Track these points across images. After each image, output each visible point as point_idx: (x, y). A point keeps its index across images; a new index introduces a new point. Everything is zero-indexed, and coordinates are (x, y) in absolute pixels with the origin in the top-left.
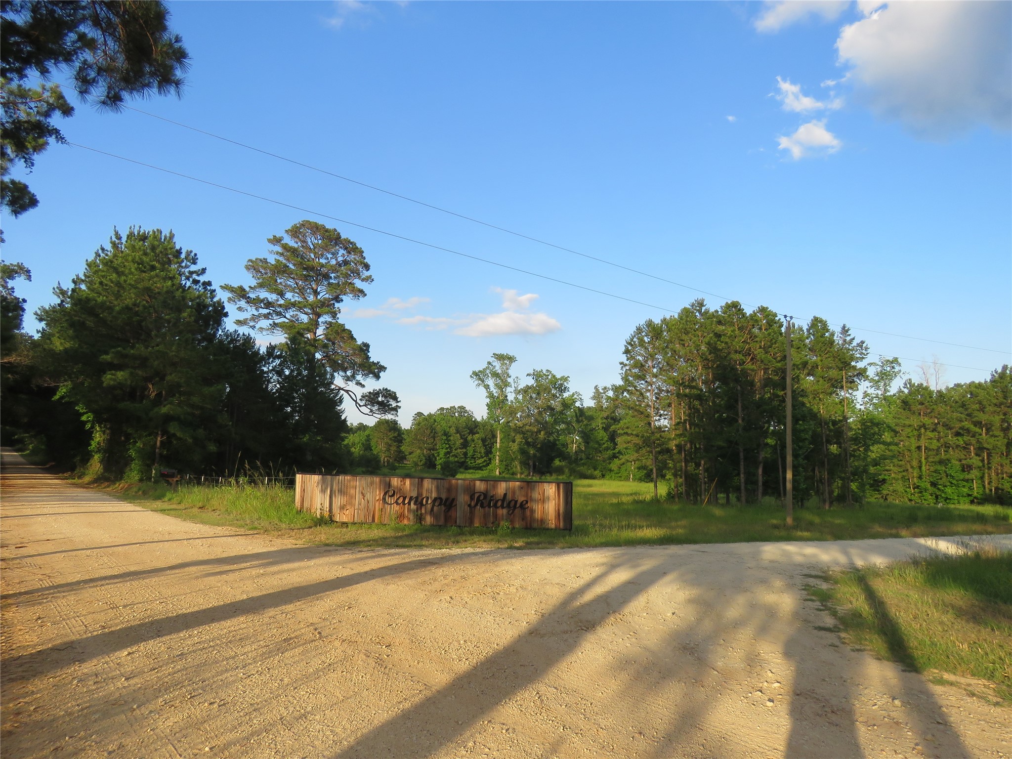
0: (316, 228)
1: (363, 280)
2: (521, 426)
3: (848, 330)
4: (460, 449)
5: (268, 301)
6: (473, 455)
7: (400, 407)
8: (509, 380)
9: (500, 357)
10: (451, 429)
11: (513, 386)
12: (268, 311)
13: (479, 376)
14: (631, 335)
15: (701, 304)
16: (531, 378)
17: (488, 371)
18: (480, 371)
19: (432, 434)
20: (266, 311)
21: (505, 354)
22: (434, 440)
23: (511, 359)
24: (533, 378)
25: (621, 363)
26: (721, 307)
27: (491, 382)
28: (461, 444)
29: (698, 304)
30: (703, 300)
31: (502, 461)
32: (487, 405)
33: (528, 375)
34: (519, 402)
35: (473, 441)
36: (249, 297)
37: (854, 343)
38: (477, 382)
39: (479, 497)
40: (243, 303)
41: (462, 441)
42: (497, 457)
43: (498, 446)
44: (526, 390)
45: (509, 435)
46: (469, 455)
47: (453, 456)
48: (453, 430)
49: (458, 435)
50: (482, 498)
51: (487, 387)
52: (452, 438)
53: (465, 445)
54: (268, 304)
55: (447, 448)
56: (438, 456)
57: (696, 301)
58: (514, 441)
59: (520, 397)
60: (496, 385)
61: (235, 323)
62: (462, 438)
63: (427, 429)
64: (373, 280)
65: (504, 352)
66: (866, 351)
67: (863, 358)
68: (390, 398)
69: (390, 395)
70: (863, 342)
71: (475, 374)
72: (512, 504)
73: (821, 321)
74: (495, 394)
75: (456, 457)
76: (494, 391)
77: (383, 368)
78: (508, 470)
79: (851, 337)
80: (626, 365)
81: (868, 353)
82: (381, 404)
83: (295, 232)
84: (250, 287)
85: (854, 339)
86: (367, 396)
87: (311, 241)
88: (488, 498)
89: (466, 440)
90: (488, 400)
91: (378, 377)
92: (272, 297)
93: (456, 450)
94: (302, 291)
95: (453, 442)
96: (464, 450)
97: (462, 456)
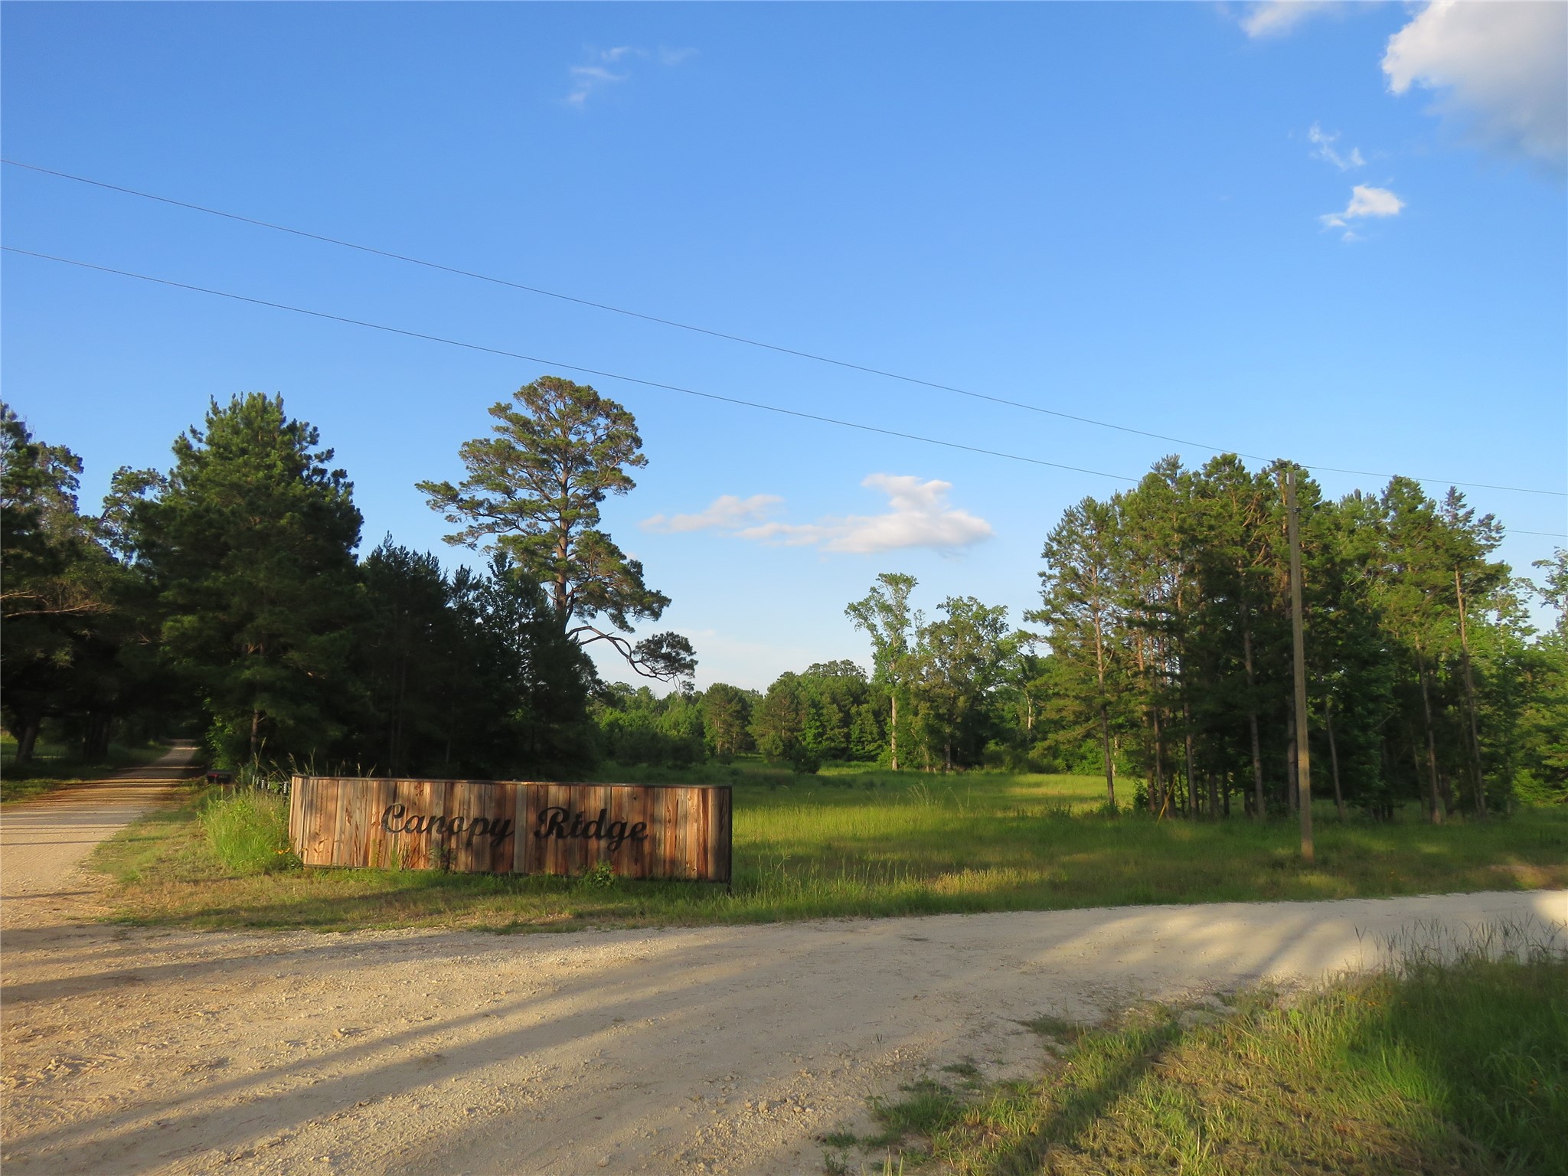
0: (560, 387)
1: (633, 463)
2: (928, 688)
3: (1461, 497)
4: (839, 727)
5: (491, 504)
6: (861, 738)
7: (697, 662)
8: (907, 615)
9: (893, 580)
10: (823, 697)
11: (913, 625)
12: (493, 520)
13: (859, 610)
14: (1058, 525)
15: (1174, 465)
16: (944, 611)
17: (872, 603)
18: (860, 604)
19: (794, 706)
20: (490, 520)
21: (899, 575)
22: (797, 714)
23: (909, 582)
24: (948, 612)
25: (1042, 575)
26: (1205, 465)
27: (878, 620)
28: (840, 721)
29: (1168, 464)
30: (1177, 458)
31: (901, 746)
32: (874, 656)
33: (939, 606)
34: (924, 650)
35: (859, 714)
36: (462, 500)
37: (1474, 520)
38: (855, 621)
39: (555, 816)
40: (452, 509)
41: (841, 715)
42: (893, 741)
43: (894, 723)
44: (935, 630)
45: (908, 704)
46: (853, 737)
47: (827, 739)
48: (826, 699)
49: (835, 705)
50: (560, 818)
51: (872, 628)
52: (825, 711)
53: (847, 721)
54: (492, 510)
55: (817, 728)
56: (805, 739)
57: (1164, 460)
58: (916, 714)
59: (926, 641)
60: (887, 624)
61: (444, 540)
62: (840, 710)
63: (785, 698)
64: (647, 462)
65: (896, 570)
66: (1497, 532)
67: (1493, 546)
68: (680, 648)
69: (679, 642)
70: (1490, 517)
71: (853, 608)
72: (616, 830)
73: (1408, 484)
74: (886, 639)
75: (833, 740)
76: (885, 634)
77: (664, 601)
78: (911, 761)
79: (1468, 509)
80: (1050, 577)
81: (1501, 537)
82: (667, 657)
83: (530, 394)
84: (461, 483)
85: (1472, 512)
86: (643, 646)
87: (556, 407)
88: (572, 819)
89: (847, 714)
90: (875, 649)
91: (656, 615)
92: (496, 498)
93: (832, 729)
94: (540, 484)
95: (827, 717)
96: (846, 730)
97: (843, 740)
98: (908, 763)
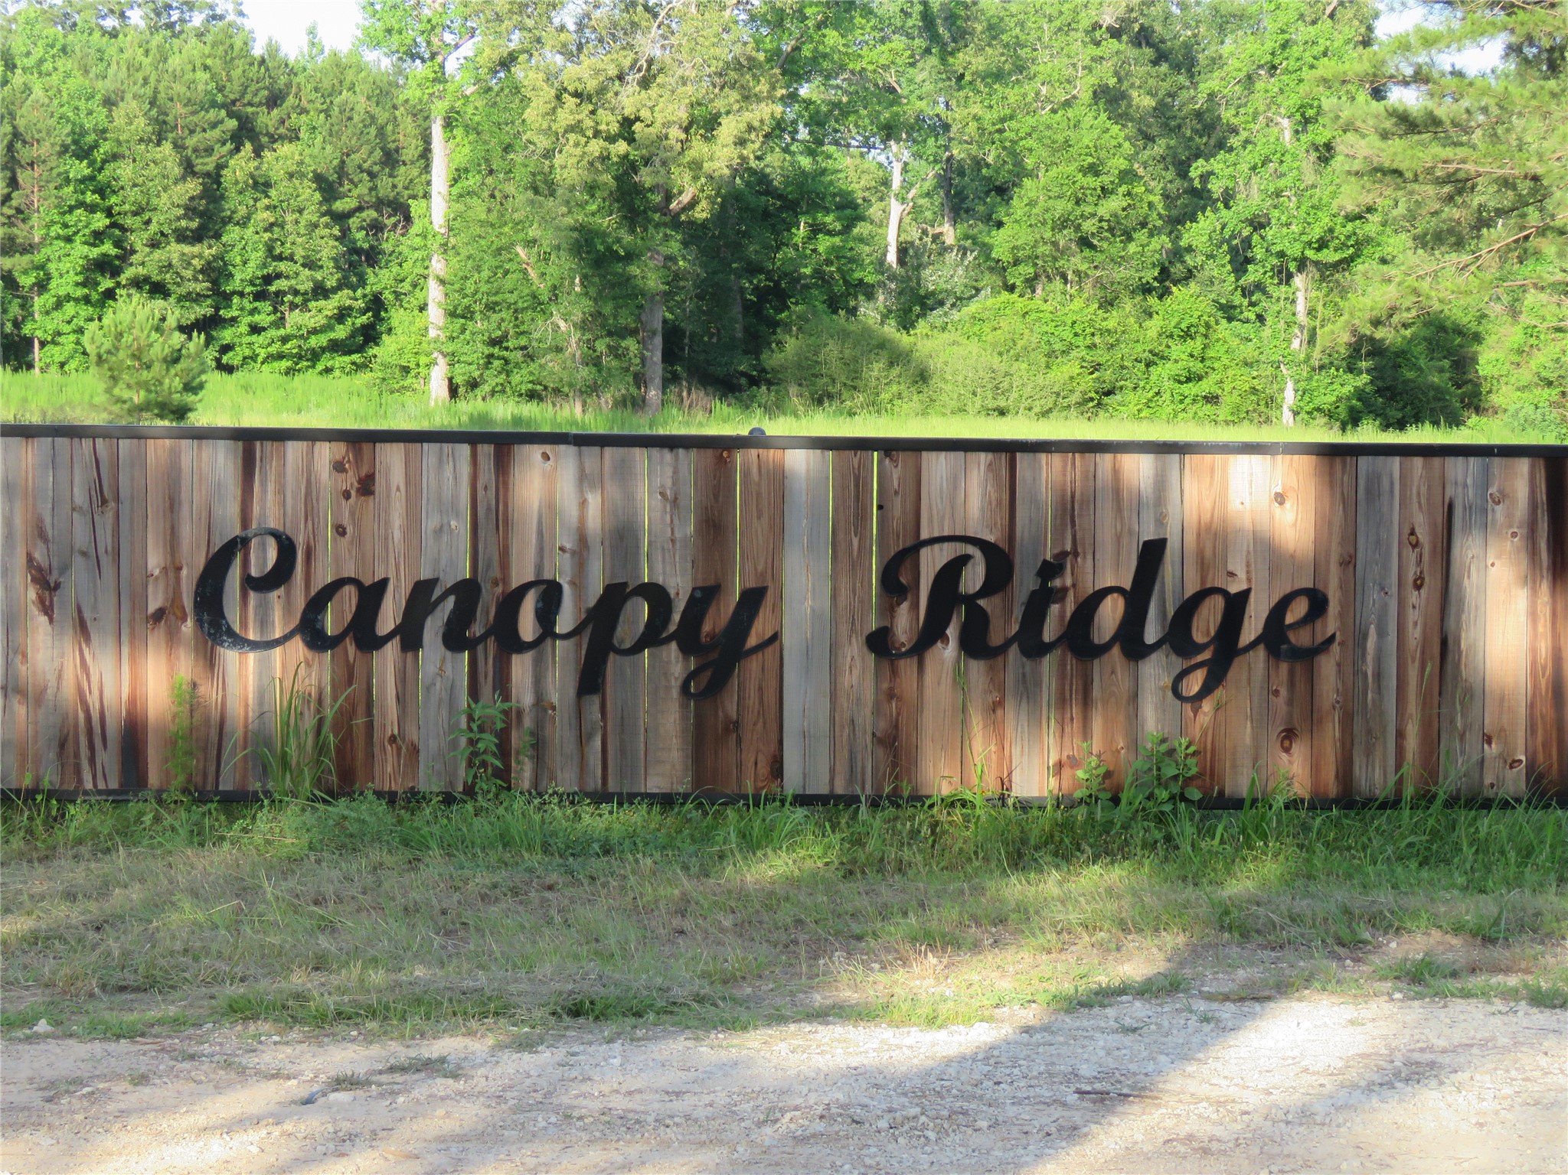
2: (592, 85)
4: (182, 237)
6: (268, 279)
10: (119, 114)
28: (190, 211)
31: (469, 314)
35: (261, 185)
39: (953, 570)
41: (193, 187)
42: (434, 293)
43: (438, 220)
45: (508, 146)
46: (241, 277)
50: (973, 578)
52: (125, 171)
53: (213, 212)
55: (98, 237)
56: (42, 286)
62: (189, 169)
72: (1207, 622)
75: (158, 290)
78: (509, 371)
88: (1025, 582)
89: (213, 183)
95: (134, 195)
96: (207, 250)
97: (202, 287)
98: (492, 380)
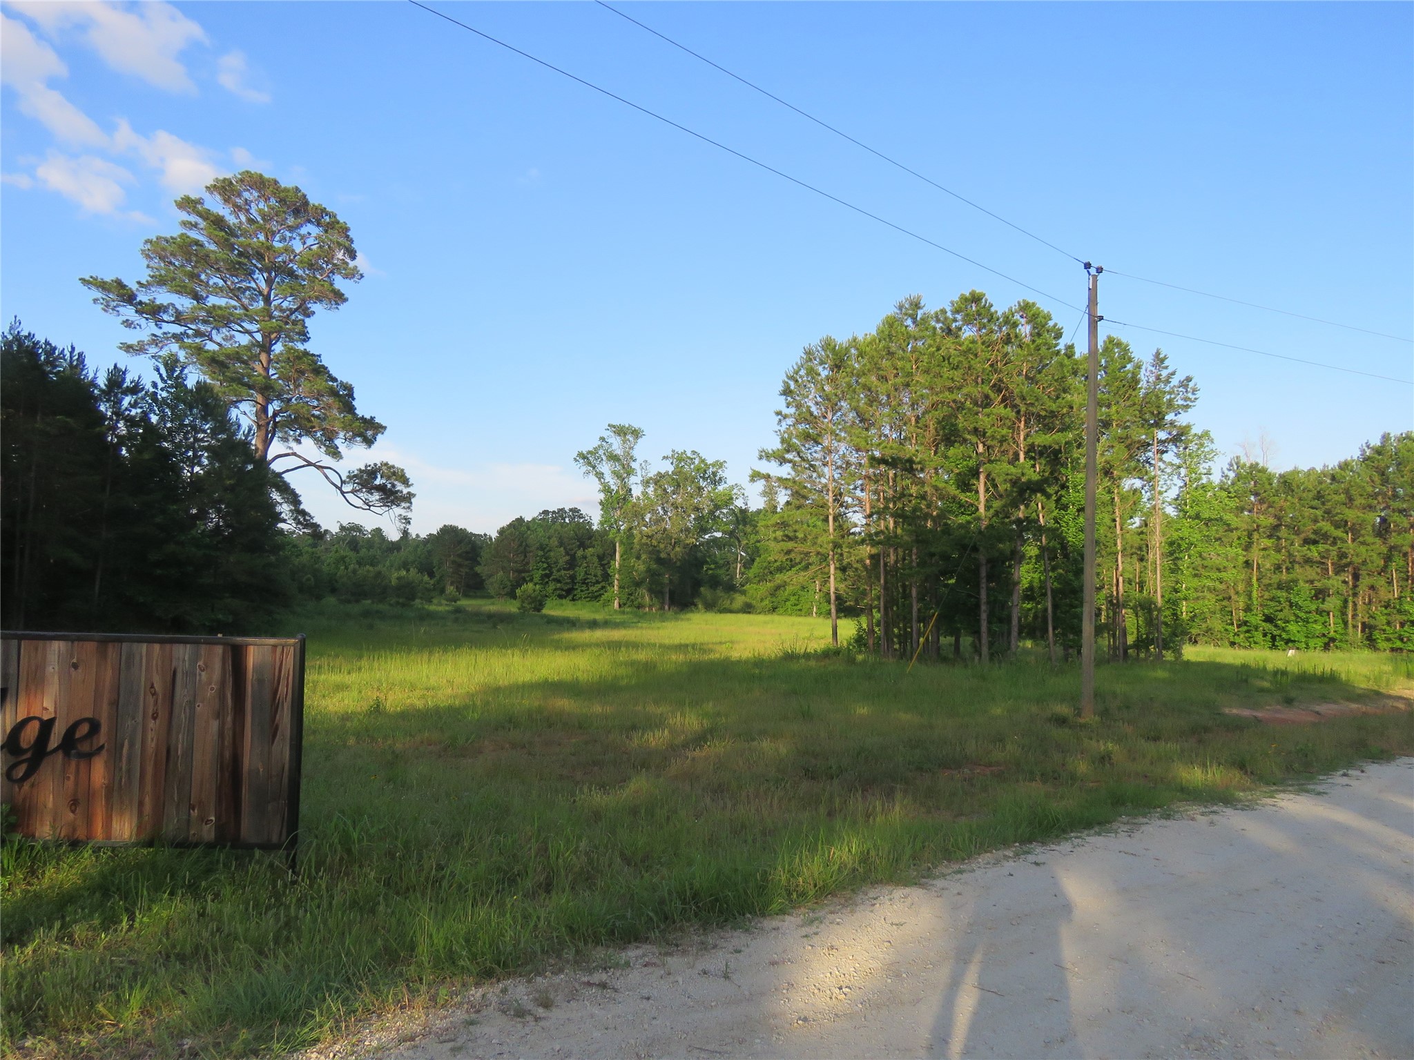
0: (260, 184)
1: (346, 277)
2: (650, 534)
3: (1166, 358)
4: (565, 569)
5: (177, 309)
6: (585, 579)
7: (414, 495)
8: (633, 465)
9: (621, 431)
10: (551, 541)
11: (639, 474)
12: (182, 329)
13: (588, 459)
14: (797, 364)
15: (916, 305)
16: (668, 462)
17: (601, 452)
18: (589, 452)
19: (522, 549)
20: (178, 329)
21: (627, 426)
22: (526, 556)
23: (637, 434)
24: (672, 463)
25: (779, 413)
26: (952, 303)
27: (606, 468)
28: (567, 562)
29: (911, 304)
30: (919, 298)
31: (624, 588)
32: (601, 503)
33: (664, 458)
34: (648, 498)
35: (585, 557)
36: (141, 303)
37: (1175, 381)
38: (584, 469)
40: (129, 312)
41: (568, 558)
42: (616, 582)
43: (617, 566)
44: (659, 480)
45: (632, 548)
46: (579, 578)
47: (554, 580)
48: (554, 542)
49: (562, 549)
51: (600, 476)
52: (552, 554)
53: (572, 564)
54: (179, 319)
55: (545, 569)
56: (531, 580)
57: (907, 300)
58: (638, 558)
59: (651, 490)
60: (614, 473)
61: (120, 348)
62: (567, 554)
63: (514, 540)
64: (362, 276)
65: (624, 421)
66: (1193, 394)
67: (1187, 407)
68: (396, 480)
69: (394, 474)
70: (1189, 379)
71: (582, 456)
73: (1119, 344)
74: (612, 487)
75: (559, 581)
76: (612, 482)
77: (379, 428)
78: (632, 601)
79: (1170, 370)
80: (785, 417)
81: (1196, 399)
82: (381, 488)
83: (225, 189)
84: (139, 283)
85: (1173, 373)
86: (355, 476)
87: (258, 207)
89: (573, 557)
90: (602, 496)
91: (369, 442)
92: (185, 303)
93: (559, 571)
94: (236, 293)
95: (554, 559)
96: (571, 572)
97: (569, 581)
98: (629, 603)
